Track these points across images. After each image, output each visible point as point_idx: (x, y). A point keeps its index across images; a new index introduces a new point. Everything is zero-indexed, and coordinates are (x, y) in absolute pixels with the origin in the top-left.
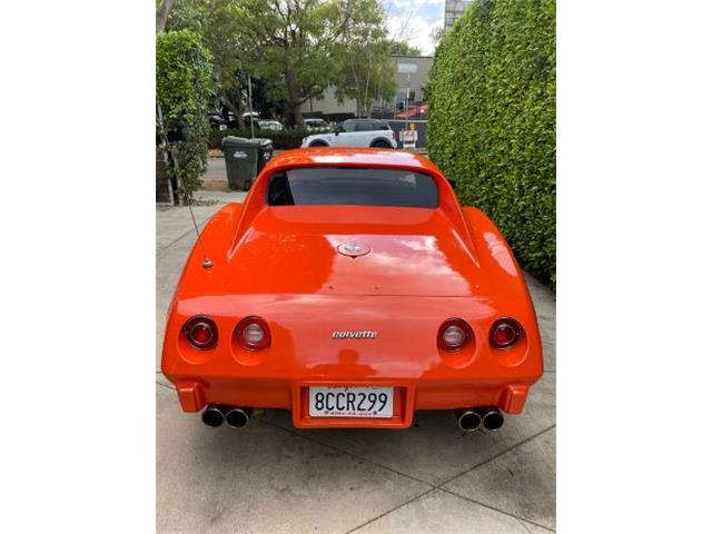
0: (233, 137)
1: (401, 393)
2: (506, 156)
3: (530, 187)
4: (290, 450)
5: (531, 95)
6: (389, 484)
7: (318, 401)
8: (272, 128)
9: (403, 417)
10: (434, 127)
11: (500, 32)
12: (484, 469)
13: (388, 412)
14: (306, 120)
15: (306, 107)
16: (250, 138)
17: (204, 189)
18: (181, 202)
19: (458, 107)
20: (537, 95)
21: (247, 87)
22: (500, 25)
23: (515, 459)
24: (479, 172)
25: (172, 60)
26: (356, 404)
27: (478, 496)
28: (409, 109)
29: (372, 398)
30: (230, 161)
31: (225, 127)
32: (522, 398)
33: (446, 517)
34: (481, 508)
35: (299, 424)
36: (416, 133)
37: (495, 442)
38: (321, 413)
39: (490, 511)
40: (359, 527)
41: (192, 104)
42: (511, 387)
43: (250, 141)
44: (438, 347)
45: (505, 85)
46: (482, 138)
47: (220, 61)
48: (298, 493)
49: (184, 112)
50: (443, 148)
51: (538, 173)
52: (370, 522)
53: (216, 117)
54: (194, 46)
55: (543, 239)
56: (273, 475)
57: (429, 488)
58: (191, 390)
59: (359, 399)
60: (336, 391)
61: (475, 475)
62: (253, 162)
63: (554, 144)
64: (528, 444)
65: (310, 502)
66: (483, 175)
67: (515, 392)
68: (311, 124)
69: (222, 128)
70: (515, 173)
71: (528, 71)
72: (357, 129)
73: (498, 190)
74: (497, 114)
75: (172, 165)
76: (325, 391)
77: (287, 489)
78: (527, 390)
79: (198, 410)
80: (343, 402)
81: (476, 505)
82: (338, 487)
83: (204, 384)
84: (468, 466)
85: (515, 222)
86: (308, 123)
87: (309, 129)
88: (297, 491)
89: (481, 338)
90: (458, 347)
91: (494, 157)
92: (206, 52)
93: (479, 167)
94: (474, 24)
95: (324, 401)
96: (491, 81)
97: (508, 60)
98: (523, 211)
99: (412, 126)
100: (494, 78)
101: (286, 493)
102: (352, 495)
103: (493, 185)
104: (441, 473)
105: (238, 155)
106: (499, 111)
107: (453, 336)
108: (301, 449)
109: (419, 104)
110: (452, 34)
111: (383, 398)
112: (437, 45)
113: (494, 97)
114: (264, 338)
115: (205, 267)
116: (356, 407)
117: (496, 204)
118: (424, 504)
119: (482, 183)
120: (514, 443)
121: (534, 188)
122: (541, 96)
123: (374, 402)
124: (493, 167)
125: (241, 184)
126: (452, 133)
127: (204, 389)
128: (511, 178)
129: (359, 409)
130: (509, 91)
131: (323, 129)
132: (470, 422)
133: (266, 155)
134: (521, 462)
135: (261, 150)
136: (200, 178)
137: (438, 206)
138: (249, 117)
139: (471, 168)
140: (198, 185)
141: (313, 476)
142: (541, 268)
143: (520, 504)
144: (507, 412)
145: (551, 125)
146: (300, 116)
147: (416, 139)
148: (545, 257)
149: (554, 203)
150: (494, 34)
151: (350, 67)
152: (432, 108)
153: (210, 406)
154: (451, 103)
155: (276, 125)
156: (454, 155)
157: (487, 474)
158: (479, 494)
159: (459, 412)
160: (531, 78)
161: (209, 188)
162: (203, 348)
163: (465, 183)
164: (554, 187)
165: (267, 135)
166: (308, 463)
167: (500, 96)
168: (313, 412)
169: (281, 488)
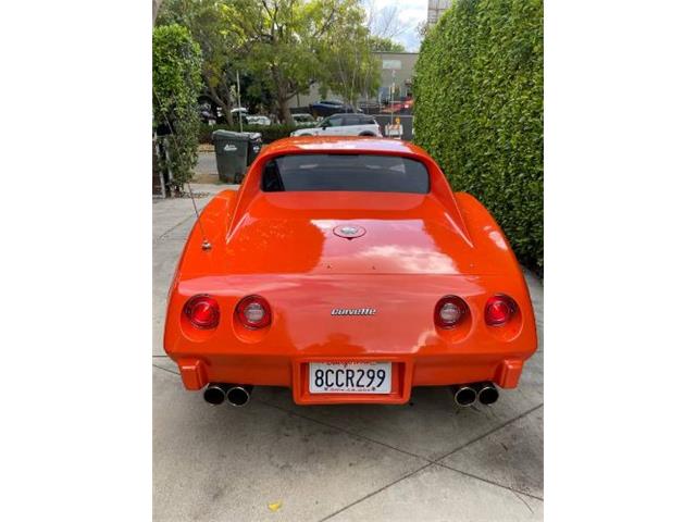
0: (223, 131)
1: (400, 368)
2: (493, 146)
3: (516, 175)
4: (288, 429)
5: (517, 85)
6: (387, 460)
7: (318, 378)
8: (260, 123)
9: (401, 393)
10: (420, 120)
11: (485, 24)
12: (478, 444)
13: (386, 388)
14: (294, 115)
15: (293, 103)
16: (239, 131)
17: (195, 181)
18: (173, 194)
19: (444, 99)
20: (524, 85)
21: (236, 84)
22: (485, 18)
23: (509, 434)
24: (465, 162)
25: (163, 54)
26: (355, 380)
27: (474, 470)
28: (395, 104)
29: (371, 374)
30: (221, 155)
31: (214, 122)
32: (518, 372)
33: (443, 491)
34: (478, 482)
35: (299, 400)
36: (401, 127)
37: (488, 419)
38: (321, 390)
39: (487, 484)
40: (359, 501)
41: (182, 98)
42: (507, 362)
43: (239, 134)
44: (435, 323)
45: (492, 76)
46: (469, 129)
47: (208, 57)
48: (298, 469)
49: (174, 105)
50: (430, 139)
51: (524, 160)
52: (369, 496)
53: (205, 113)
54: (185, 40)
55: (530, 224)
56: (273, 453)
57: (426, 463)
58: (193, 368)
59: (357, 375)
60: (335, 368)
61: (470, 450)
62: (242, 156)
63: (541, 131)
64: (521, 420)
65: (310, 477)
66: (469, 164)
67: (510, 367)
68: (298, 119)
69: (211, 123)
70: (502, 161)
71: (513, 62)
72: (343, 124)
73: (484, 178)
74: (483, 104)
75: (164, 158)
76: (324, 368)
77: (287, 466)
78: (522, 365)
79: (200, 388)
80: (342, 378)
81: (473, 480)
82: (337, 463)
83: (206, 362)
84: (462, 442)
85: (502, 209)
86: (295, 118)
87: (297, 124)
88: (298, 468)
89: (477, 315)
90: (454, 324)
91: (481, 146)
92: (197, 47)
93: (466, 156)
94: (459, 18)
95: (324, 378)
96: (477, 72)
97: (494, 51)
98: (510, 198)
99: (398, 120)
100: (481, 70)
101: (287, 470)
102: (351, 471)
103: (479, 174)
104: (438, 448)
105: (227, 148)
106: (486, 101)
107: (449, 313)
108: (299, 427)
109: (404, 100)
110: (438, 29)
111: (381, 375)
112: (423, 39)
113: (480, 88)
114: (264, 317)
115: (205, 249)
116: (355, 383)
117: (483, 193)
118: (421, 478)
119: (468, 172)
120: (507, 420)
121: (521, 175)
122: (527, 86)
123: (373, 378)
124: (479, 157)
125: (232, 176)
126: (439, 125)
127: (206, 367)
128: (498, 167)
129: (358, 385)
130: (495, 82)
131: (309, 123)
132: (466, 397)
133: (256, 148)
134: (514, 438)
135: (251, 143)
136: (191, 170)
137: (428, 192)
138: (238, 113)
139: (458, 158)
140: (188, 178)
141: (312, 453)
142: (528, 254)
143: (515, 477)
144: (503, 387)
145: (538, 113)
146: (288, 112)
147: (401, 133)
148: (532, 242)
149: (542, 190)
150: (480, 26)
151: (335, 63)
152: (418, 100)
153: (212, 384)
154: (438, 95)
155: (264, 120)
156: (441, 146)
157: (482, 449)
158: (475, 468)
159: (455, 388)
160: (517, 69)
161: (200, 180)
162: (205, 327)
163: (452, 173)
164: (541, 174)
165: (256, 129)
166: (307, 440)
167: (485, 88)
168: (313, 389)
169: (281, 465)
